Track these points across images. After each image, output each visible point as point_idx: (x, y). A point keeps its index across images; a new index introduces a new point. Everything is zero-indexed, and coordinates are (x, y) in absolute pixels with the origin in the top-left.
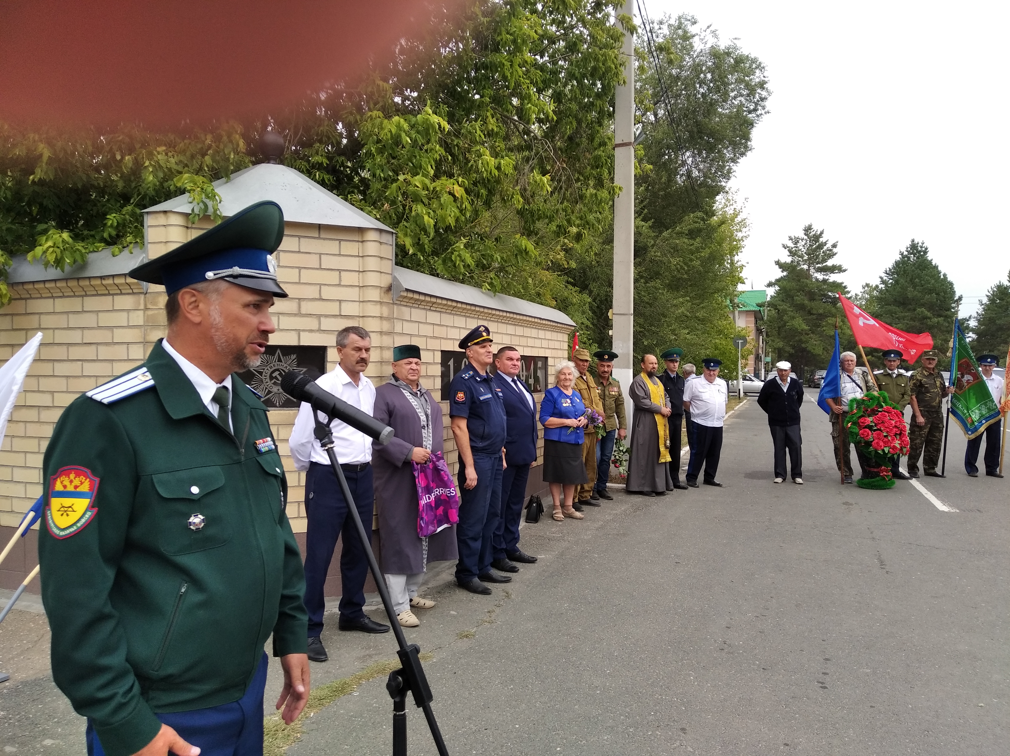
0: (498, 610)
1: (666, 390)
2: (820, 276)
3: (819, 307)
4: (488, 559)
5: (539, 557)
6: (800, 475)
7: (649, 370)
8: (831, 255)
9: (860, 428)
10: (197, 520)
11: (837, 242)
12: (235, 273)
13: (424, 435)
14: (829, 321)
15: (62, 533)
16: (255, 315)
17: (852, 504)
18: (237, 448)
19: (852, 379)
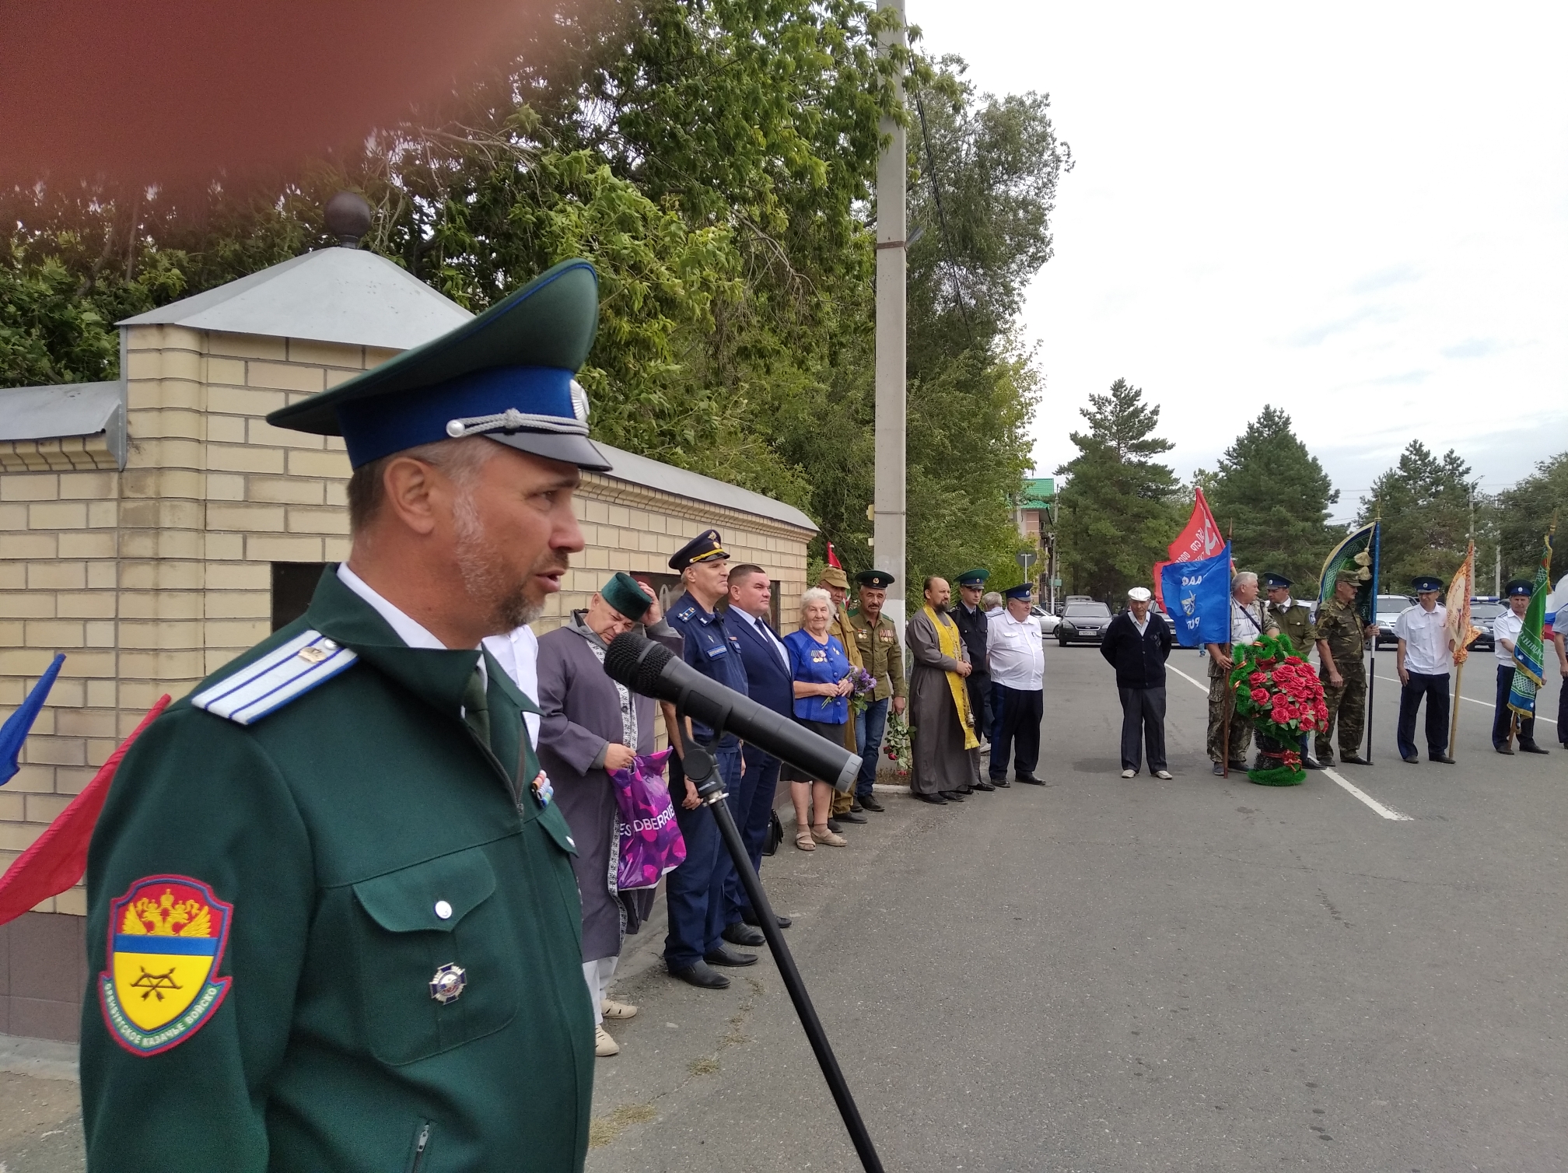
0: (747, 1018)
1: (962, 634)
2: (1134, 458)
3: (1135, 502)
4: (718, 926)
5: (791, 915)
6: (1164, 765)
7: (939, 602)
8: (1150, 424)
9: (1252, 688)
10: (448, 978)
11: (1159, 406)
12: (512, 424)
13: (625, 722)
14: (1149, 524)
15: (149, 1042)
16: (545, 512)
17: (1251, 811)
18: (510, 802)
19: (1245, 612)
